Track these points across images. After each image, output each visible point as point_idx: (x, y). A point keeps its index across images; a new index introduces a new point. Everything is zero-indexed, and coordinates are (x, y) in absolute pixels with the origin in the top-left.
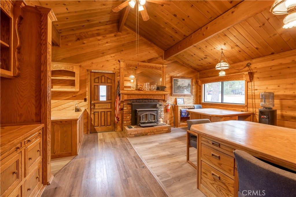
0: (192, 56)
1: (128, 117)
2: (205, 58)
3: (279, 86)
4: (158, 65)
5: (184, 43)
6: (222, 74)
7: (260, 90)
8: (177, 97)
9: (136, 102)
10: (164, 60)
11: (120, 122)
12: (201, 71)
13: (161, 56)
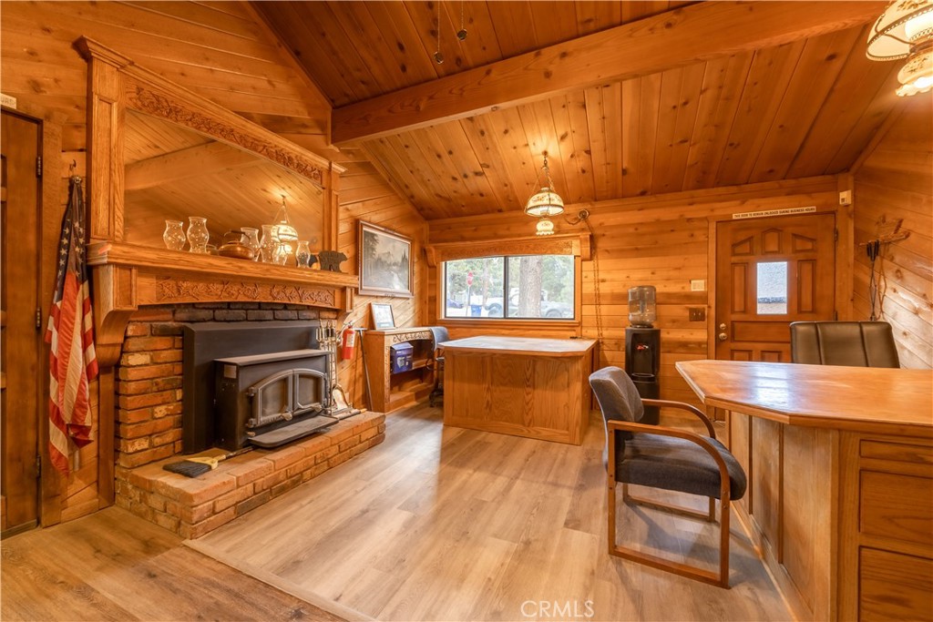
0: (439, 156)
1: (160, 411)
2: (477, 174)
3: (653, 273)
4: (309, 157)
5: (450, 92)
6: (545, 228)
7: (612, 280)
8: (372, 301)
9: (214, 320)
10: (332, 147)
11: (90, 451)
12: (438, 218)
13: (321, 125)
